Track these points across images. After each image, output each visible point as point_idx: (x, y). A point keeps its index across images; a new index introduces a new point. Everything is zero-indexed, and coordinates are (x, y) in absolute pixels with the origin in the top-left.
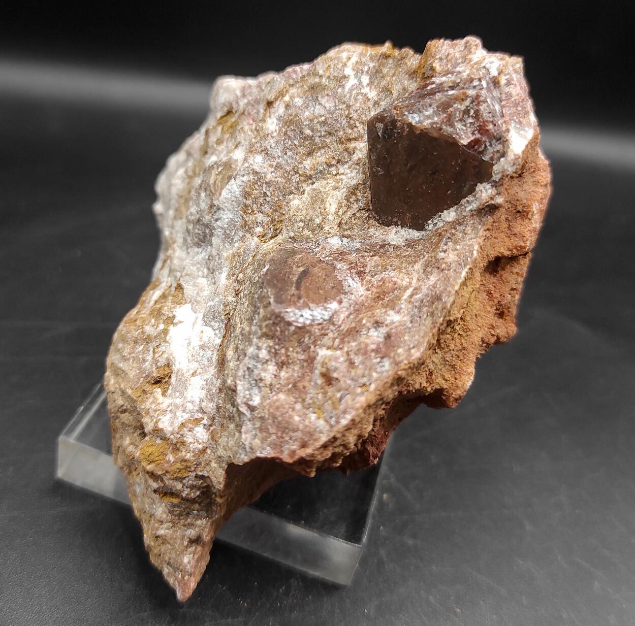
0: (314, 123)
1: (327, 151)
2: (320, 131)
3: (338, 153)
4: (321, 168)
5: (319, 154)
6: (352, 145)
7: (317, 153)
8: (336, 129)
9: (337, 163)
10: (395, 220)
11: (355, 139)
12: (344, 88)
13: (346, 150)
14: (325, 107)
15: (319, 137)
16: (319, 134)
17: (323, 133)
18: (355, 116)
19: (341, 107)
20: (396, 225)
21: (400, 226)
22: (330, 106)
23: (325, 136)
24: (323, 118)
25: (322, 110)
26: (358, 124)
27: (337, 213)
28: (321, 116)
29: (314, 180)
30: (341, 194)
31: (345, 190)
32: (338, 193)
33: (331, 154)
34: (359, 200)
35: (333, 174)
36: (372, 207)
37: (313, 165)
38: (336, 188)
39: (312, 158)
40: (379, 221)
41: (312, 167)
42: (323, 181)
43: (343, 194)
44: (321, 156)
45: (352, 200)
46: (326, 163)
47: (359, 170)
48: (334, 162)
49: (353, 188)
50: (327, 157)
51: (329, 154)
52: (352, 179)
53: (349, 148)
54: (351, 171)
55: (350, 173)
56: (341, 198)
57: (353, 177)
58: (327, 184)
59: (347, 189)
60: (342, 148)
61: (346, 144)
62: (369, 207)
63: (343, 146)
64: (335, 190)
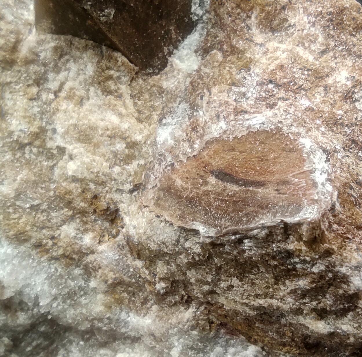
1: (11, 90)
3: (25, 75)
4: (36, 110)
5: (10, 103)
6: (24, 51)
10: (166, 50)
11: (18, 42)
13: (28, 62)
20: (170, 53)
21: (175, 51)
27: (120, 115)
29: (49, 127)
30: (95, 98)
31: (92, 89)
32: (91, 101)
33: (21, 87)
34: (119, 78)
35: (53, 100)
36: (136, 65)
37: (25, 117)
38: (81, 102)
39: (12, 114)
40: (153, 72)
41: (27, 120)
42: (58, 115)
43: (97, 96)
44: (15, 101)
45: (113, 87)
46: (31, 99)
47: (72, 57)
48: (34, 90)
49: (96, 77)
50: (21, 93)
51: (19, 89)
52: (81, 72)
53: (27, 58)
54: (66, 70)
55: (69, 73)
56: (102, 101)
57: (79, 70)
58: (65, 112)
59: (94, 86)
60: (21, 66)
61: (18, 58)
62: (134, 70)
63: (17, 63)
64: (83, 105)
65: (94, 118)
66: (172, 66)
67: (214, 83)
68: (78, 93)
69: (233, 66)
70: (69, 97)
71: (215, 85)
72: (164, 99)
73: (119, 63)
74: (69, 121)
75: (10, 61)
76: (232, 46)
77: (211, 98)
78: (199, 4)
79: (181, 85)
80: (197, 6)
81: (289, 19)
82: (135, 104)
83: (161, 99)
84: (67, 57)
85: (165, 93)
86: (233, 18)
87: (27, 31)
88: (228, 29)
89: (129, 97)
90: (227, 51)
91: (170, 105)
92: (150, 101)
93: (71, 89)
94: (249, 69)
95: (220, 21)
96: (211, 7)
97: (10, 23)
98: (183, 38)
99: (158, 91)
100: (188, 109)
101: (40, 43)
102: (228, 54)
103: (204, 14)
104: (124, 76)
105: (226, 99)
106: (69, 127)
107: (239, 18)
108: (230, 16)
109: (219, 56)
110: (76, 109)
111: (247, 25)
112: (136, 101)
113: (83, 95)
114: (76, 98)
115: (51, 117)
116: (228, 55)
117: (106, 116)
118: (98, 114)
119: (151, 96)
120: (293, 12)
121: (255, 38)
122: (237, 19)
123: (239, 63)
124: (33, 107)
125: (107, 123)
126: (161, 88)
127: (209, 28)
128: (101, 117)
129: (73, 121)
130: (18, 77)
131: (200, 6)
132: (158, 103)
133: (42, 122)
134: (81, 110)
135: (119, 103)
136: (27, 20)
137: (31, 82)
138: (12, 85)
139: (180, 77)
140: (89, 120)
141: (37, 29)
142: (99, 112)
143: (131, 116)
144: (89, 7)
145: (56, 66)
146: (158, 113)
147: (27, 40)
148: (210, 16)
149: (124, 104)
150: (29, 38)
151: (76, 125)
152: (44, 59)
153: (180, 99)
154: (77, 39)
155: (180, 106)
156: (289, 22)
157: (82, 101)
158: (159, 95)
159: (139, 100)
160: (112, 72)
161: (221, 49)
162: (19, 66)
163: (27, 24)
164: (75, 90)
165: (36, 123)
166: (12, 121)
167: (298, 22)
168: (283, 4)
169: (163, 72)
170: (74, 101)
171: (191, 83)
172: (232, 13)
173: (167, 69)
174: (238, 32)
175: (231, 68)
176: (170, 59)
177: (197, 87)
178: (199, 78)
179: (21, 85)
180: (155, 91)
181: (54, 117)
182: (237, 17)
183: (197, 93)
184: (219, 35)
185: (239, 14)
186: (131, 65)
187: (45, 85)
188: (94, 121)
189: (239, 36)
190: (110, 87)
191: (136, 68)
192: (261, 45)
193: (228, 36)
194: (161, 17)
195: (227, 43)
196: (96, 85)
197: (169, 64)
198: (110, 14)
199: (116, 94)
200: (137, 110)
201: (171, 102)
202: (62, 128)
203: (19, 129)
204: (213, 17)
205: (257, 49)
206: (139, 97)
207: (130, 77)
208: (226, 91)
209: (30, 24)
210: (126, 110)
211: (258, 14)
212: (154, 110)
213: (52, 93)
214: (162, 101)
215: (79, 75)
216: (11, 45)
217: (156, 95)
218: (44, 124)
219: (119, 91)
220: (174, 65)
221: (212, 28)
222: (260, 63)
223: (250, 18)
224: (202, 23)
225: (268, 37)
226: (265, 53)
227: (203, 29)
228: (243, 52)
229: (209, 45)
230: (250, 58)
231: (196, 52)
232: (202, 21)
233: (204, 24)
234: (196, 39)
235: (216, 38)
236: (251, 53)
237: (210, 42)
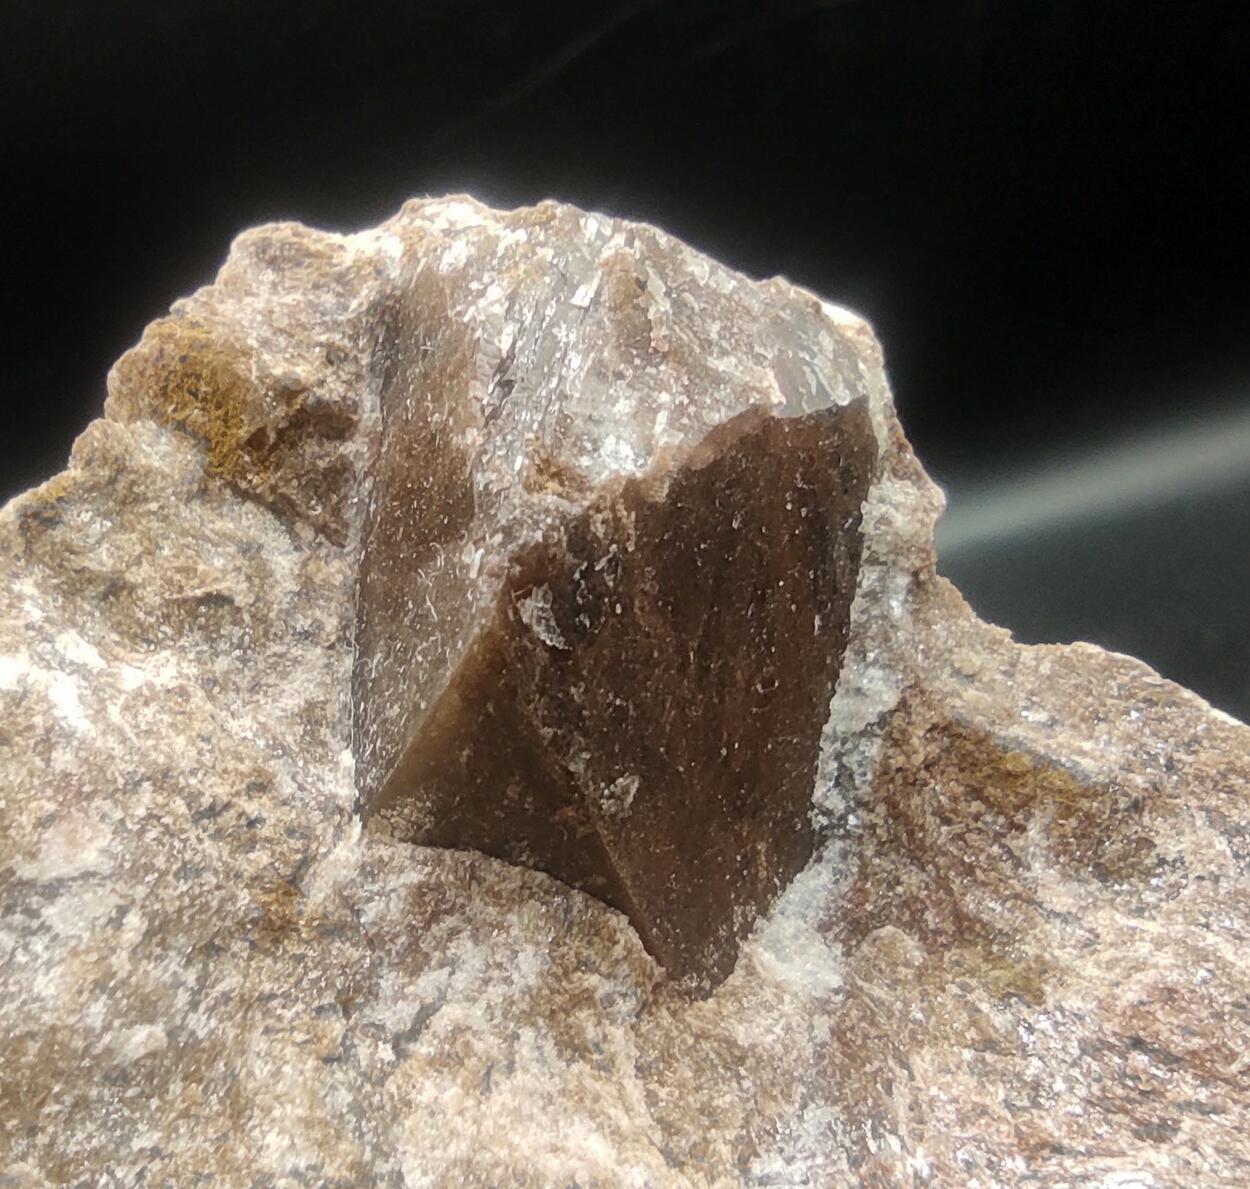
0: (122, 974)
1: (271, 1022)
2: (177, 984)
3: (314, 975)
4: (344, 1097)
5: (262, 1070)
6: (318, 895)
8: (215, 904)
9: (347, 1015)
10: (737, 915)
12: (69, 736)
13: (328, 930)
14: (87, 875)
15: (194, 1006)
16: (182, 998)
17: (191, 977)
18: (216, 789)
19: (141, 812)
20: (748, 928)
21: (759, 922)
22: (104, 851)
23: (203, 979)
24: (134, 921)
25: (88, 897)
26: (252, 808)
27: (616, 1135)
28: (117, 923)
29: (383, 1167)
30: (535, 1068)
31: (527, 1035)
32: (520, 1076)
33: (297, 1014)
34: (609, 1000)
35: (393, 1065)
36: (659, 962)
37: (308, 1123)
38: (484, 1083)
39: (267, 1111)
40: (699, 989)
41: (317, 1134)
42: (408, 1123)
43: (542, 1060)
44: (279, 1062)
45: (591, 1033)
46: (328, 1060)
47: (469, 921)
48: (336, 1027)
49: (546, 992)
50: (299, 1037)
51: (292, 1020)
52: (495, 973)
53: (325, 916)
54: (441, 965)
55: (452, 973)
56: (557, 1079)
57: (488, 966)
58: (432, 1114)
59: (534, 1024)
60: (307, 942)
61: (300, 913)
62: (651, 976)
63: (297, 930)
64: (488, 1089)
65: (527, 1142)
66: (751, 971)
67: (913, 1036)
68: (479, 1046)
69: (973, 982)
70: (444, 1062)
71: (921, 1044)
72: (746, 1084)
73: (618, 951)
74: (445, 1148)
75: (279, 923)
76: (959, 916)
77: (919, 1089)
78: (837, 778)
79: (797, 1037)
80: (831, 784)
81: (1158, 841)
82: (651, 1099)
83: (734, 1084)
84: (450, 921)
85: (750, 1061)
86: (957, 829)
87: (331, 830)
88: (941, 861)
89: (633, 1072)
90: (937, 932)
91: (771, 1109)
92: (698, 1089)
93: (458, 1030)
94: (1040, 997)
95: (911, 834)
96: (875, 790)
97: (285, 803)
98: (787, 880)
99: (719, 1055)
100: (839, 1129)
101: (370, 870)
102: (942, 939)
103: (849, 810)
104: (624, 995)
105: (975, 1098)
106: (448, 1170)
107: (980, 830)
108: (947, 822)
109: (911, 947)
110: (470, 1102)
111: (1009, 852)
112: (654, 1086)
113: (495, 1052)
114: (471, 1063)
115: (387, 1129)
116: (943, 945)
117: (566, 1137)
118: (539, 1125)
119: (699, 1071)
120: (1171, 820)
121: (1041, 895)
122: (970, 831)
123: (996, 973)
124: (333, 1088)
125: (574, 1163)
126: (731, 1043)
127: (869, 853)
128: (547, 1137)
129: (458, 1149)
130: (292, 980)
131: (838, 784)
132: (728, 1098)
133: (362, 1144)
134: (483, 1107)
135: (607, 1090)
136: (334, 796)
137: (328, 998)
138: (274, 1003)
139: (787, 1008)
140: (512, 1147)
141: (364, 827)
142: (544, 1119)
143: (645, 1140)
144: (581, 768)
145: (413, 947)
146: (731, 1135)
147: (331, 857)
148: (872, 816)
149: (621, 1096)
150: (337, 850)
151: (468, 1166)
152: (374, 923)
153: (802, 1089)
154: (496, 864)
155: (808, 1115)
156: (1158, 850)
157: (488, 1074)
158: (727, 1068)
159: (662, 1084)
160: (593, 980)
161: (915, 925)
162: (301, 941)
163: (330, 808)
164: (469, 1036)
165: (343, 1146)
166: (264, 1134)
167: (1195, 852)
169: (721, 989)
170: (463, 1073)
171: (837, 1033)
172: (954, 811)
173: (736, 979)
174: (978, 872)
175: (964, 987)
176: (745, 947)
177: (864, 1046)
178: (863, 1018)
179: (300, 1006)
180: (712, 1056)
181: (396, 1129)
182: (973, 825)
183: (868, 1068)
184: (904, 878)
185: (977, 817)
186: (649, 958)
187: (367, 1011)
188: (527, 1152)
189: (984, 884)
190: (581, 1031)
191: (659, 971)
192: (1065, 918)
193: (943, 883)
194: (739, 813)
195: (938, 904)
196: (541, 1022)
197: (742, 962)
199: (596, 1057)
200: (660, 1121)
201: (774, 1098)
202: (425, 1173)
203: (289, 1167)
204: (881, 822)
205: (1055, 928)
206: (661, 1074)
207: (638, 1001)
209: (341, 810)
210: (630, 1118)
211: (1053, 820)
212: (715, 1124)
213: (385, 1042)
214: (741, 1089)
215: (486, 982)
216: (286, 871)
217: (714, 1067)
218: (368, 1155)
219: (605, 1047)
220: (759, 969)
221: (878, 854)
222: (1078, 976)
223: (1022, 829)
224: (842, 838)
225: (1090, 894)
226: (1086, 946)
227: (844, 855)
228: (1008, 937)
229: (869, 907)
230: (1038, 958)
231: (823, 928)
232: (842, 831)
233: (848, 842)
234: (824, 886)
235: (891, 887)
236: (1039, 941)
237: (872, 898)
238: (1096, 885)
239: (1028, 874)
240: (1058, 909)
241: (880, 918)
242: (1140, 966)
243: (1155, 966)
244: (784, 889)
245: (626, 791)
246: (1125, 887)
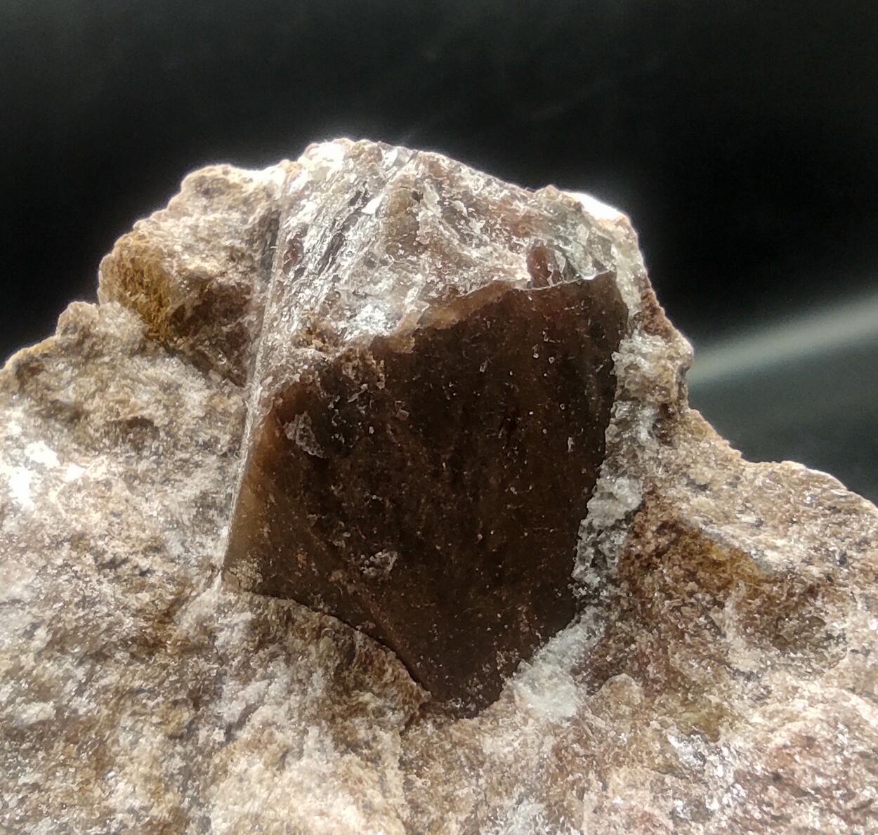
0: (27, 668)
1: (137, 708)
2: (68, 677)
3: (173, 678)
4: (178, 763)
5: (124, 739)
6: (186, 623)
7: (116, 741)
8: (104, 626)
9: (196, 707)
10: (501, 659)
11: (180, 601)
12: (16, 510)
13: (188, 649)
14: (14, 601)
15: (80, 692)
16: (71, 687)
17: (80, 673)
18: (117, 548)
19: (59, 562)
20: (512, 669)
21: (522, 665)
22: (27, 587)
23: (90, 676)
24: (41, 633)
25: (13, 616)
26: (144, 563)
27: (368, 808)
28: (29, 634)
29: (196, 813)
30: (317, 755)
31: (314, 731)
32: (304, 761)
33: (158, 704)
34: (380, 712)
35: (222, 745)
36: (425, 688)
37: (147, 779)
38: (281, 761)
39: (122, 767)
40: (464, 709)
41: (151, 786)
42: (222, 785)
43: (322, 750)
44: (138, 735)
45: (362, 734)
46: (172, 737)
47: (285, 648)
48: (186, 715)
49: (328, 702)
50: (155, 719)
51: (153, 708)
52: (296, 687)
53: (187, 639)
54: (264, 678)
55: (269, 684)
56: (330, 765)
57: (293, 680)
58: (241, 780)
59: (319, 724)
60: (171, 656)
61: (170, 636)
62: (418, 697)
63: (166, 647)
64: (283, 767)
65: (304, 806)
66: (511, 699)
67: (616, 758)
68: (279, 736)
69: (670, 720)
70: (255, 745)
71: (620, 764)
72: (482, 781)
73: (388, 677)
74: (243, 806)
75: (152, 642)
76: (669, 670)
77: (607, 797)
78: (593, 560)
79: (529, 751)
80: (588, 564)
81: (826, 620)
82: (408, 785)
83: (474, 781)
84: (272, 648)
85: (487, 765)
86: (676, 603)
87: (204, 581)
88: (662, 626)
89: (397, 765)
90: (655, 681)
91: (496, 801)
92: (446, 782)
93: (267, 724)
94: (715, 737)
95: (643, 604)
96: (621, 571)
97: (172, 561)
98: (548, 635)
99: (467, 758)
100: (540, 820)
101: (223, 608)
102: (657, 687)
103: (602, 586)
104: (394, 710)
105: (647, 809)
106: (240, 820)
107: (692, 604)
108: (670, 597)
109: (635, 690)
110: (268, 775)
111: (712, 622)
112: (413, 777)
113: (290, 742)
114: (273, 747)
115: (206, 787)
116: (657, 691)
117: (331, 806)
118: (314, 796)
119: (450, 769)
120: (839, 604)
121: (731, 658)
122: (685, 605)
123: (687, 715)
124: (172, 756)
125: (334, 825)
126: (477, 750)
127: (613, 618)
128: (318, 805)
129: (253, 807)
130: (157, 681)
131: (593, 565)
132: (465, 791)
133: (184, 797)
134: (276, 779)
135: (369, 775)
136: (209, 558)
137: (182, 695)
138: (142, 695)
139: (527, 729)
140: (292, 810)
141: (223, 579)
142: (318, 791)
143: (393, 814)
144: (343, 544)
145: (245, 665)
146: (462, 818)
147: (198, 599)
148: (618, 590)
149: (382, 780)
150: (203, 595)
151: (256, 818)
152: (222, 647)
153: (523, 790)
154: (304, 610)
155: (522, 808)
156: (827, 627)
157: (284, 756)
158: (472, 768)
159: (419, 775)
160: (367, 697)
161: (640, 674)
162: (167, 654)
163: (207, 565)
164: (273, 729)
165: (169, 796)
167: (853, 631)
168: (810, 582)
169: (487, 711)
170: (266, 754)
171: (557, 751)
172: (675, 589)
173: (497, 706)
174: (687, 637)
175: (663, 724)
176: (509, 682)
177: (571, 762)
178: (578, 741)
179: (160, 699)
180: (463, 759)
181: (213, 788)
182: (688, 600)
183: (570, 778)
184: (638, 638)
185: (691, 594)
186: (415, 684)
187: (211, 706)
188: (302, 814)
189: (690, 646)
190: (354, 732)
191: (425, 694)
192: (749, 677)
193: (662, 643)
194: (499, 582)
195: (657, 660)
196: (323, 723)
197: (506, 692)
198: (385, 562)
199: (365, 751)
200: (411, 802)
201: (499, 794)
202: (225, 821)
204: (624, 595)
205: (738, 685)
206: (420, 768)
207: (406, 714)
208: (648, 784)
209: (213, 568)
210: (385, 797)
211: (744, 600)
212: (452, 809)
213: (221, 728)
214: (477, 786)
215: (290, 692)
216: (163, 607)
217: (462, 767)
218: (186, 803)
219: (374, 745)
220: (517, 698)
221: (621, 619)
222: (747, 722)
223: (722, 605)
224: (596, 606)
225: (770, 659)
226: (759, 698)
227: (597, 618)
228: (699, 689)
229: (609, 659)
230: (718, 706)
231: (575, 672)
232: (596, 601)
233: (600, 608)
234: (579, 642)
235: (627, 644)
236: (722, 692)
237: (612, 652)
238: (775, 652)
239: (723, 640)
240: (742, 669)
241: (617, 667)
242: (792, 718)
243: (804, 719)
244: (547, 641)
245: (386, 562)
246: (799, 655)
